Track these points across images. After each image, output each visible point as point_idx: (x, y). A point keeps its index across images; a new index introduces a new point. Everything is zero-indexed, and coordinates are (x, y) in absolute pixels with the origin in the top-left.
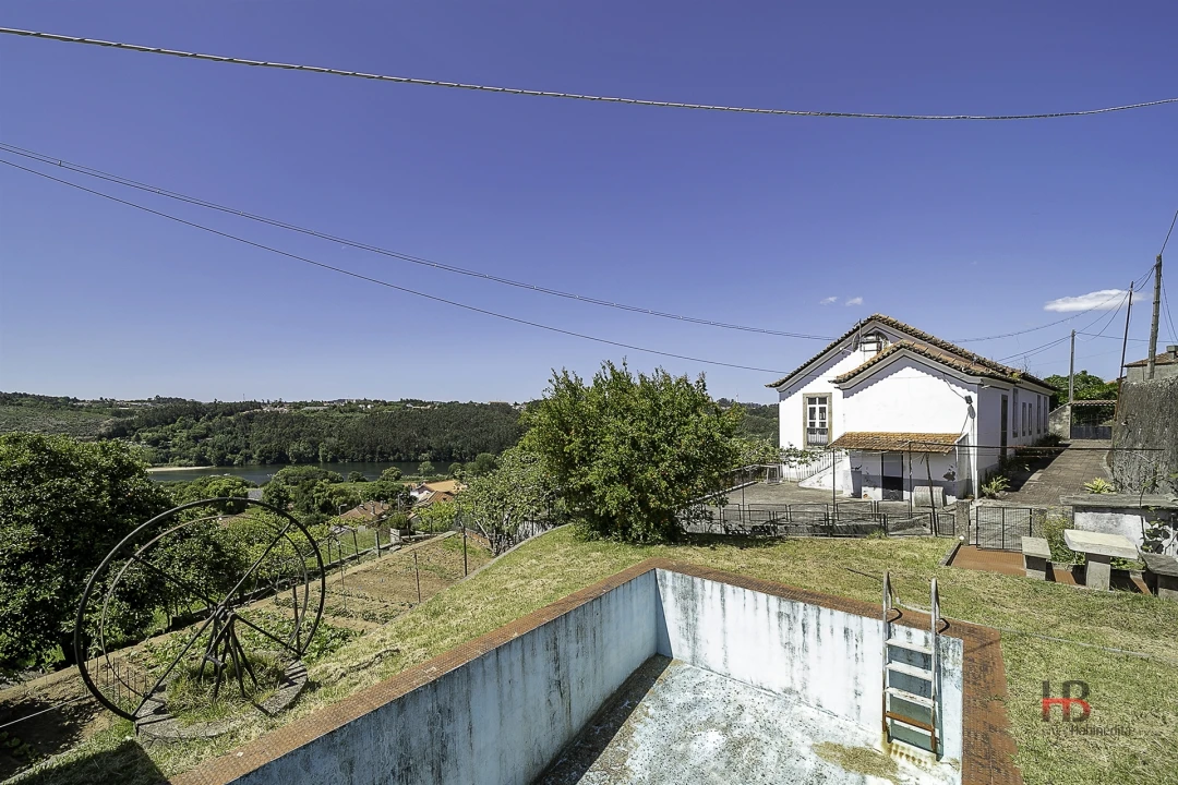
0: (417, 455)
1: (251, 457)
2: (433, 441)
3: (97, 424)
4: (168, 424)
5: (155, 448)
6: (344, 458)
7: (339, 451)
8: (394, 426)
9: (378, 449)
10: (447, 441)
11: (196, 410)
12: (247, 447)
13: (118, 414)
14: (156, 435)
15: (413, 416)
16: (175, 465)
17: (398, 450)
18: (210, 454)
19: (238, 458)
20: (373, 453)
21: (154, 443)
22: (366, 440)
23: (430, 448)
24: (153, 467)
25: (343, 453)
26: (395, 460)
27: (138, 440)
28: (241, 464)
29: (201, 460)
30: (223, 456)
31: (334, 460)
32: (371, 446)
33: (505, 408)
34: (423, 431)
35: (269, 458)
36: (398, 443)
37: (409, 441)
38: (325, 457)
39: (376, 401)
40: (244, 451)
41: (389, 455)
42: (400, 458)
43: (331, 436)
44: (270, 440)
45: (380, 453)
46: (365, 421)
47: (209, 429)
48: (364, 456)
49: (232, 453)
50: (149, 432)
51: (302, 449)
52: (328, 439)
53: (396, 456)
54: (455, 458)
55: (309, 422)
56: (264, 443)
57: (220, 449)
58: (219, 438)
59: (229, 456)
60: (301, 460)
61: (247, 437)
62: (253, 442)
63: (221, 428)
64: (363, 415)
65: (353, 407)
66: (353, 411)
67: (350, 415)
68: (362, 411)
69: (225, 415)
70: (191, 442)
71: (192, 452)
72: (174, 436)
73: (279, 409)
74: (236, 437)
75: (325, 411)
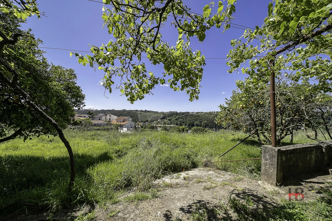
3: (161, 116)
4: (172, 116)
6: (208, 126)
7: (207, 124)
13: (164, 114)
14: (169, 118)
16: (172, 125)
18: (179, 123)
21: (169, 120)
29: (177, 124)
30: (181, 124)
35: (190, 125)
38: (203, 125)
39: (217, 112)
40: (185, 123)
43: (205, 120)
44: (191, 120)
47: (179, 118)
48: (213, 126)
49: (183, 123)
51: (198, 123)
55: (200, 117)
56: (189, 121)
58: (181, 120)
60: (197, 125)
62: (187, 121)
63: (181, 117)
64: (214, 115)
65: (211, 113)
66: (211, 114)
67: (210, 115)
68: (213, 114)
69: (182, 115)
70: (175, 120)
71: (175, 122)
72: (173, 119)
73: (193, 113)
74: (184, 120)
75: (204, 114)
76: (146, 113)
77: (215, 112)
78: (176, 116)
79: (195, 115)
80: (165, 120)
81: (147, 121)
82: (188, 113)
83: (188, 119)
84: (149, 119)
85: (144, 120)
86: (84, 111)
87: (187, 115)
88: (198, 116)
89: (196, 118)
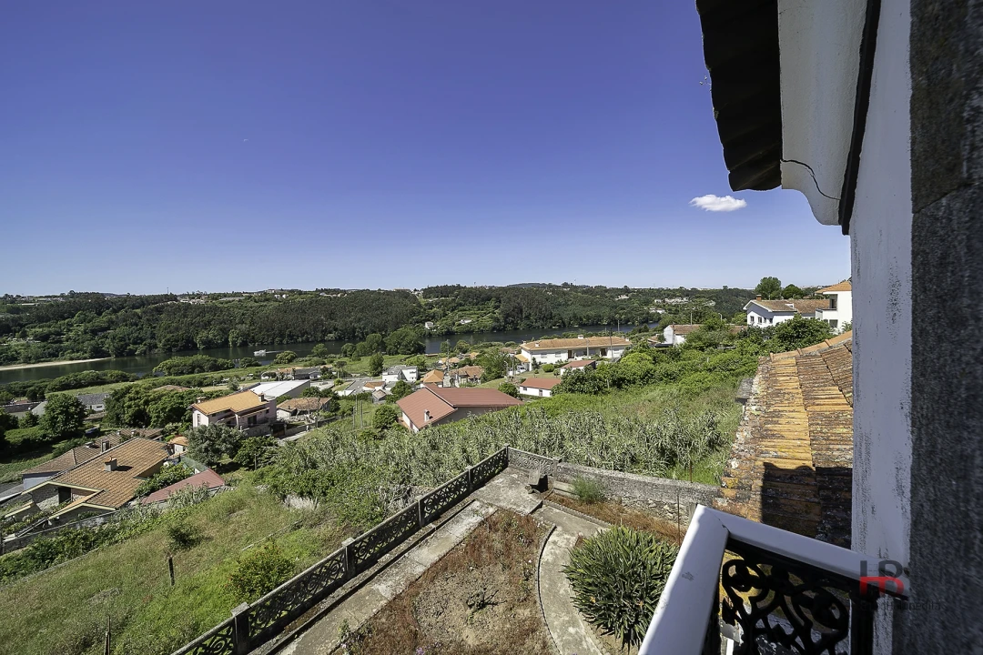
0: (324, 336)
1: (155, 346)
2: (339, 324)
4: (64, 319)
5: (43, 344)
7: (248, 335)
8: (304, 312)
9: (287, 332)
10: (351, 322)
11: (99, 303)
12: (152, 338)
14: (46, 330)
15: (322, 303)
16: (65, 359)
17: (306, 332)
18: (108, 345)
19: (141, 348)
20: (282, 335)
21: (43, 338)
22: (276, 326)
23: (336, 329)
24: (39, 362)
25: (253, 337)
26: (303, 342)
27: (24, 336)
28: (144, 353)
29: (97, 352)
30: (124, 347)
31: (244, 344)
32: (281, 331)
33: (404, 294)
34: (331, 316)
35: (174, 346)
36: (306, 327)
37: (317, 324)
38: (234, 343)
40: (148, 341)
41: (298, 337)
42: (308, 339)
43: (242, 323)
44: (177, 329)
45: (289, 336)
46: (278, 309)
47: (111, 322)
48: (273, 339)
49: (135, 343)
50: (40, 327)
51: (210, 336)
52: (239, 326)
53: (304, 338)
54: (358, 336)
55: (221, 311)
56: (170, 332)
57: (121, 341)
58: (121, 330)
59: (131, 347)
60: (208, 344)
62: (159, 333)
63: (125, 320)
64: (277, 304)
65: (268, 297)
66: (267, 300)
67: (265, 303)
68: (276, 300)
69: (134, 307)
70: (88, 336)
71: (87, 345)
72: (69, 330)
73: (196, 301)
74: (141, 329)
75: (240, 301)
77: (282, 292)
78: (93, 314)
79: (198, 307)
80: (15, 342)
82: (173, 298)
83: (164, 323)
87: (159, 311)
88: (214, 309)
89: (206, 319)
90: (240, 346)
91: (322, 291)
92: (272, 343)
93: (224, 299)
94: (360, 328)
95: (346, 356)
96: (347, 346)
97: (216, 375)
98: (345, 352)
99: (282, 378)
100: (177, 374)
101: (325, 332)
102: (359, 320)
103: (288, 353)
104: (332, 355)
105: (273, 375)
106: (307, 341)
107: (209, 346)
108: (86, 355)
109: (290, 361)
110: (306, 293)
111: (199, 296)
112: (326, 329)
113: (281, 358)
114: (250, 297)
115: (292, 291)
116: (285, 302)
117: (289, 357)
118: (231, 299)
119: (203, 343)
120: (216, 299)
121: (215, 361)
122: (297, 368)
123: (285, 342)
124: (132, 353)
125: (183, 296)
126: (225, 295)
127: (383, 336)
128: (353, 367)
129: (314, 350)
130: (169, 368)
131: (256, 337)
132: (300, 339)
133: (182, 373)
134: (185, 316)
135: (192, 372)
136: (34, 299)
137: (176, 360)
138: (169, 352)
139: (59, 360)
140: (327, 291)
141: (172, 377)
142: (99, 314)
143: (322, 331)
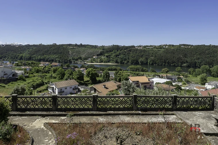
0: (182, 64)
1: (129, 62)
2: (189, 60)
4: (111, 52)
7: (154, 61)
8: (174, 53)
9: (167, 61)
10: (194, 59)
11: (118, 48)
12: (128, 59)
15: (182, 50)
17: (174, 62)
18: (119, 60)
19: (126, 62)
20: (165, 62)
21: (107, 57)
22: (163, 58)
23: (187, 62)
24: (106, 63)
26: (173, 65)
27: (104, 56)
28: (126, 63)
29: (117, 62)
30: (122, 61)
31: (152, 64)
32: (165, 60)
34: (185, 56)
35: (133, 62)
36: (175, 60)
37: (179, 59)
38: (149, 63)
40: (127, 60)
41: (171, 63)
42: (175, 65)
43: (152, 56)
44: (134, 57)
45: (168, 63)
46: (164, 52)
47: (120, 53)
48: (162, 63)
49: (124, 60)
50: (107, 54)
51: (143, 60)
52: (151, 57)
54: (197, 66)
55: (146, 52)
56: (133, 58)
57: (121, 59)
58: (122, 56)
59: (123, 61)
61: (129, 56)
62: (130, 58)
63: (122, 53)
64: (164, 50)
65: (161, 47)
66: (161, 48)
67: (160, 49)
68: (164, 48)
69: (125, 49)
70: (115, 57)
71: (115, 60)
72: (112, 55)
73: (140, 48)
74: (126, 56)
75: (152, 48)
76: (80, 49)
77: (166, 45)
78: (116, 51)
79: (140, 50)
80: (103, 57)
81: (80, 58)
82: (134, 47)
83: (131, 55)
84: (83, 56)
85: (76, 58)
86: (4, 47)
87: (130, 51)
88: (144, 51)
89: (142, 54)
90: (151, 65)
91: (182, 45)
92: (162, 65)
93: (148, 48)
94: (199, 63)
95: (190, 74)
96: (191, 69)
97: (142, 73)
98: (190, 72)
99: (162, 77)
100: (133, 71)
101: (183, 63)
102: (199, 59)
103: (166, 69)
104: (184, 73)
105: (159, 76)
106: (175, 66)
107: (143, 64)
108: (114, 62)
109: (167, 72)
110: (175, 46)
111: (140, 46)
112: (183, 61)
113: (163, 71)
114: (155, 47)
115: (170, 45)
116: (167, 49)
117: (166, 71)
118: (149, 48)
119: (141, 62)
120: (145, 47)
121: (143, 68)
122: (169, 75)
123: (166, 65)
124: (123, 63)
125: (137, 46)
126: (148, 46)
127: (210, 67)
128: (193, 79)
129: (176, 69)
130: (131, 69)
131: (156, 62)
132: (172, 65)
133: (134, 71)
134: (137, 53)
135: (136, 71)
136: (106, 47)
137: (133, 66)
138: (132, 64)
139: (110, 63)
140: (184, 45)
141: (131, 72)
142: (118, 51)
143: (181, 62)
